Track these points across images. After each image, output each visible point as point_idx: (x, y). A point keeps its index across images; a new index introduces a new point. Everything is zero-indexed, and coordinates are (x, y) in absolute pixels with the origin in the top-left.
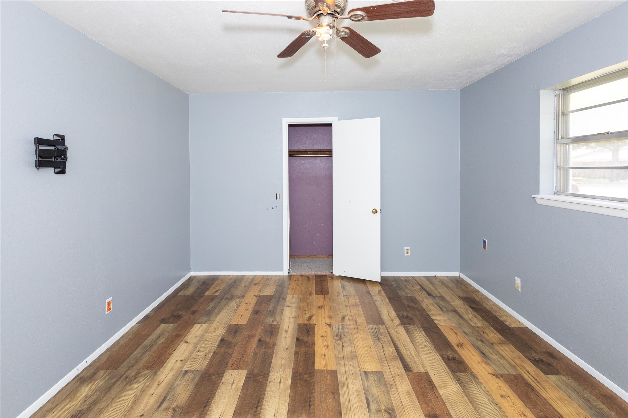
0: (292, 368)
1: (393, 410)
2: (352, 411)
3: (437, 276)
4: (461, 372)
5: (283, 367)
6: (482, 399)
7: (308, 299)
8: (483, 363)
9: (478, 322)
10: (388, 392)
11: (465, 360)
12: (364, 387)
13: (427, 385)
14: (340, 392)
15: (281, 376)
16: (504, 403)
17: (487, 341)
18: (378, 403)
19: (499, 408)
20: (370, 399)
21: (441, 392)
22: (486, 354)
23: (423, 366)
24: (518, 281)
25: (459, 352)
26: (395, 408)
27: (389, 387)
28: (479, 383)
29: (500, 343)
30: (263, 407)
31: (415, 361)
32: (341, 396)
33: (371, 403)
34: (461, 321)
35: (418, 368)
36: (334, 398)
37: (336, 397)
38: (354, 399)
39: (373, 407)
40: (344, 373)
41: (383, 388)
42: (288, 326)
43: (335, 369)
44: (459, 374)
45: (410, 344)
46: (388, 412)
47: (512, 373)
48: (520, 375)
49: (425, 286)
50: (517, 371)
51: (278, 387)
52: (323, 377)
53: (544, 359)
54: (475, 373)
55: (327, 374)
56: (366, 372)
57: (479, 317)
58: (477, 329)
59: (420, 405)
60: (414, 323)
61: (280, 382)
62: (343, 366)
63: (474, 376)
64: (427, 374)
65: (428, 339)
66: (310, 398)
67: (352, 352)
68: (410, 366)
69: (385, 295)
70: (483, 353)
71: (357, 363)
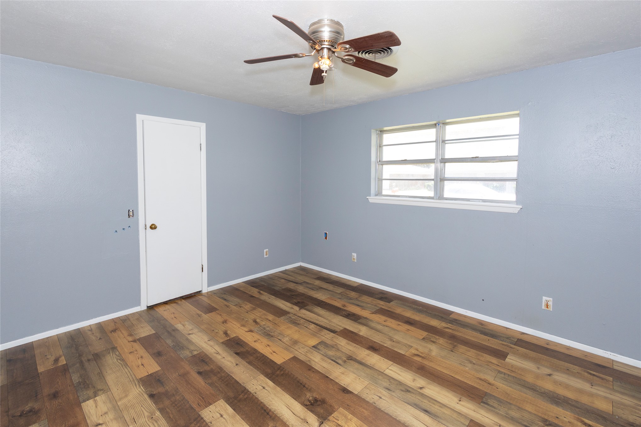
0: (260, 374)
1: (351, 357)
2: (333, 372)
3: (287, 269)
4: (359, 319)
5: (252, 378)
6: (379, 327)
7: (202, 320)
8: (363, 310)
9: (340, 290)
10: (338, 350)
11: (355, 313)
12: (323, 355)
13: (352, 335)
14: (313, 366)
15: (259, 383)
16: (388, 323)
17: (353, 298)
18: (340, 358)
19: (388, 327)
20: (334, 359)
21: (361, 334)
22: (359, 305)
23: (340, 326)
24: (355, 255)
25: (348, 310)
26: (350, 355)
27: (335, 346)
28: (371, 321)
29: (359, 297)
30: (272, 410)
31: (332, 325)
32: (316, 368)
33: (336, 361)
34: (331, 293)
35: (339, 329)
36: (313, 372)
37: (314, 370)
38: (325, 365)
39: (340, 362)
40: (302, 355)
41: (334, 349)
42: (213, 349)
43: (292, 356)
44: (359, 321)
45: (320, 318)
46: (350, 359)
47: (378, 309)
48: (381, 308)
49: (287, 279)
50: (379, 307)
51: (266, 391)
52: (291, 366)
53: (382, 296)
54: (365, 316)
55: (291, 362)
56: (314, 347)
57: (336, 287)
58: (342, 293)
59: (360, 346)
60: (307, 305)
61: (264, 388)
62: (296, 351)
63: (366, 318)
64: (345, 329)
65: (325, 310)
66: (299, 382)
67: (291, 340)
68: (333, 329)
69: (266, 294)
70: (358, 305)
71: (301, 344)
